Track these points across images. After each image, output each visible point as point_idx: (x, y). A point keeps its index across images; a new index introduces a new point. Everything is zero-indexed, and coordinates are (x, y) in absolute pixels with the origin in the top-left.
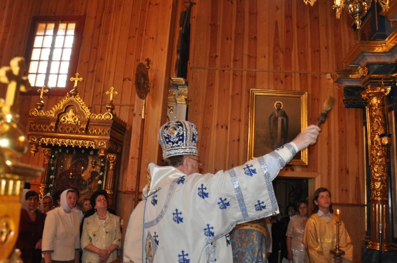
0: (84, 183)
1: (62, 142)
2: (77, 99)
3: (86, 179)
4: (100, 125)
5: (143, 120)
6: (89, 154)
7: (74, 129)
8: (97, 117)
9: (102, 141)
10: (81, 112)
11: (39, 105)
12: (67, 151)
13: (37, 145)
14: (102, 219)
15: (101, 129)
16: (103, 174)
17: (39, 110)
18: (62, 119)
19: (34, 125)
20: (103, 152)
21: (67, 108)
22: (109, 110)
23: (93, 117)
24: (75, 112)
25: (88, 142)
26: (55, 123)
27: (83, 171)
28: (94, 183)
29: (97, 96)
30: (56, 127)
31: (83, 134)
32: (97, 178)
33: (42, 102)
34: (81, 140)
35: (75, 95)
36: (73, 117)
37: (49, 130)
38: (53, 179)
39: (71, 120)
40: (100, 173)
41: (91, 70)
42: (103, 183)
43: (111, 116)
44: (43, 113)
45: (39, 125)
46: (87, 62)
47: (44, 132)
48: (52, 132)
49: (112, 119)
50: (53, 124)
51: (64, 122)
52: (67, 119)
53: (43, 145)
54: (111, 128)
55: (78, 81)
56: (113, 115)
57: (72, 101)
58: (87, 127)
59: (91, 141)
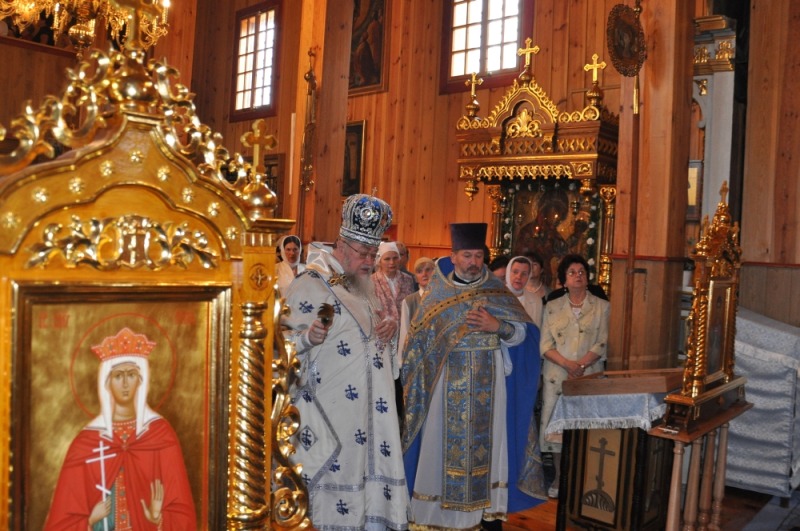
0: (563, 244)
1: (515, 172)
2: (533, 89)
3: (565, 237)
4: (578, 133)
5: (637, 117)
6: (568, 189)
7: (532, 145)
8: (570, 118)
9: (585, 163)
10: (542, 112)
11: (470, 109)
12: (529, 187)
13: (476, 182)
14: (575, 307)
15: (580, 140)
16: (597, 225)
17: (471, 118)
18: (511, 130)
19: (466, 146)
20: (587, 184)
21: (517, 108)
22: (593, 102)
23: (564, 119)
24: (531, 114)
25: (558, 167)
26: (499, 138)
27: (558, 222)
28: (580, 243)
29: (575, 75)
30: (502, 146)
31: (548, 153)
32: (585, 233)
33: (476, 102)
34: (546, 164)
35: (528, 82)
36: (529, 122)
37: (491, 152)
38: (509, 239)
39: (525, 128)
40: (590, 223)
41: (559, 27)
42: (596, 242)
43: (595, 113)
44: (477, 123)
45: (475, 145)
46: (550, 12)
47: (483, 156)
48: (497, 156)
49: (599, 119)
50: (496, 141)
51: (514, 134)
52: (518, 128)
53: (484, 180)
54: (600, 136)
55: (531, 54)
56: (600, 111)
57: (524, 94)
58: (554, 139)
59: (564, 164)
